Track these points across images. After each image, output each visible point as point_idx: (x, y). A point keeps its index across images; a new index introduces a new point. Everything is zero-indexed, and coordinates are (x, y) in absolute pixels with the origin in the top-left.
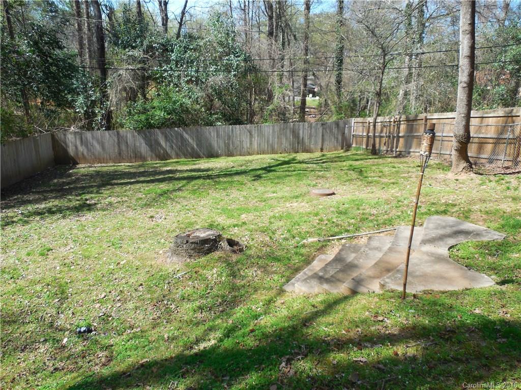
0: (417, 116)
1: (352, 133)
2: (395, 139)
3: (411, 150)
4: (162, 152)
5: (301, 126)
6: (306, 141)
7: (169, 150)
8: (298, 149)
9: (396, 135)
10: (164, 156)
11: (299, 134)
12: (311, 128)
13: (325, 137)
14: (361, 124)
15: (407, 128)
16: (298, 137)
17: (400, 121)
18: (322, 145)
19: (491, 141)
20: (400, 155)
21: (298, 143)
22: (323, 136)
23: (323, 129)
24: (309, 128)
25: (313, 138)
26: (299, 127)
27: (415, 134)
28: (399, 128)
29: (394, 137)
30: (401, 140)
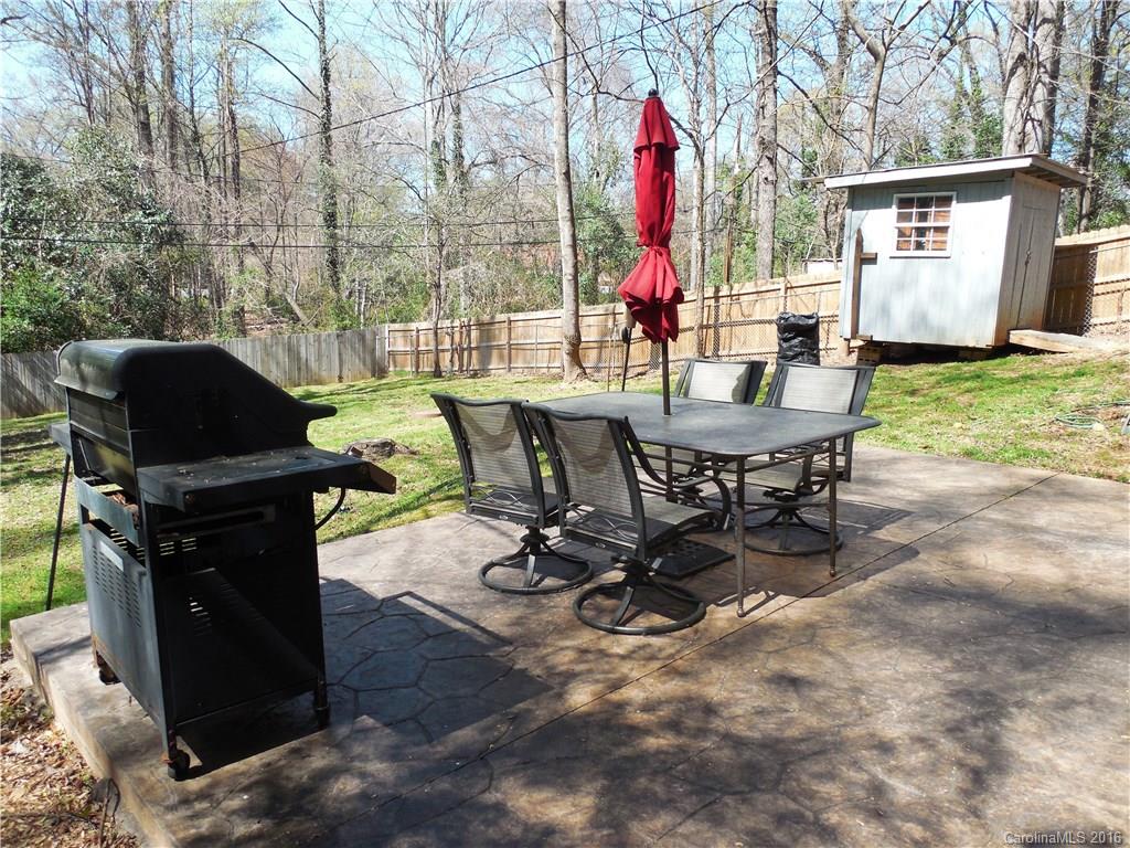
0: (493, 317)
1: (387, 349)
2: (466, 353)
3: (490, 367)
4: (25, 399)
5: (303, 341)
6: (313, 365)
7: (39, 394)
8: (299, 379)
9: (465, 346)
10: (29, 407)
11: (299, 353)
12: (320, 343)
13: (344, 356)
14: (400, 334)
15: (481, 336)
16: (299, 359)
17: (469, 326)
18: (341, 371)
19: (595, 345)
20: (474, 376)
21: (299, 369)
22: (340, 354)
23: (340, 343)
24: (316, 344)
25: (325, 358)
26: (298, 342)
27: (495, 343)
28: (469, 335)
29: (463, 350)
30: (474, 352)
